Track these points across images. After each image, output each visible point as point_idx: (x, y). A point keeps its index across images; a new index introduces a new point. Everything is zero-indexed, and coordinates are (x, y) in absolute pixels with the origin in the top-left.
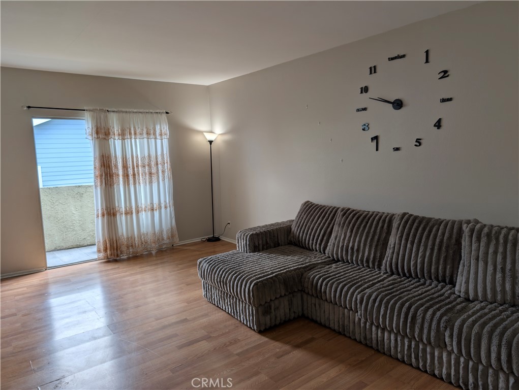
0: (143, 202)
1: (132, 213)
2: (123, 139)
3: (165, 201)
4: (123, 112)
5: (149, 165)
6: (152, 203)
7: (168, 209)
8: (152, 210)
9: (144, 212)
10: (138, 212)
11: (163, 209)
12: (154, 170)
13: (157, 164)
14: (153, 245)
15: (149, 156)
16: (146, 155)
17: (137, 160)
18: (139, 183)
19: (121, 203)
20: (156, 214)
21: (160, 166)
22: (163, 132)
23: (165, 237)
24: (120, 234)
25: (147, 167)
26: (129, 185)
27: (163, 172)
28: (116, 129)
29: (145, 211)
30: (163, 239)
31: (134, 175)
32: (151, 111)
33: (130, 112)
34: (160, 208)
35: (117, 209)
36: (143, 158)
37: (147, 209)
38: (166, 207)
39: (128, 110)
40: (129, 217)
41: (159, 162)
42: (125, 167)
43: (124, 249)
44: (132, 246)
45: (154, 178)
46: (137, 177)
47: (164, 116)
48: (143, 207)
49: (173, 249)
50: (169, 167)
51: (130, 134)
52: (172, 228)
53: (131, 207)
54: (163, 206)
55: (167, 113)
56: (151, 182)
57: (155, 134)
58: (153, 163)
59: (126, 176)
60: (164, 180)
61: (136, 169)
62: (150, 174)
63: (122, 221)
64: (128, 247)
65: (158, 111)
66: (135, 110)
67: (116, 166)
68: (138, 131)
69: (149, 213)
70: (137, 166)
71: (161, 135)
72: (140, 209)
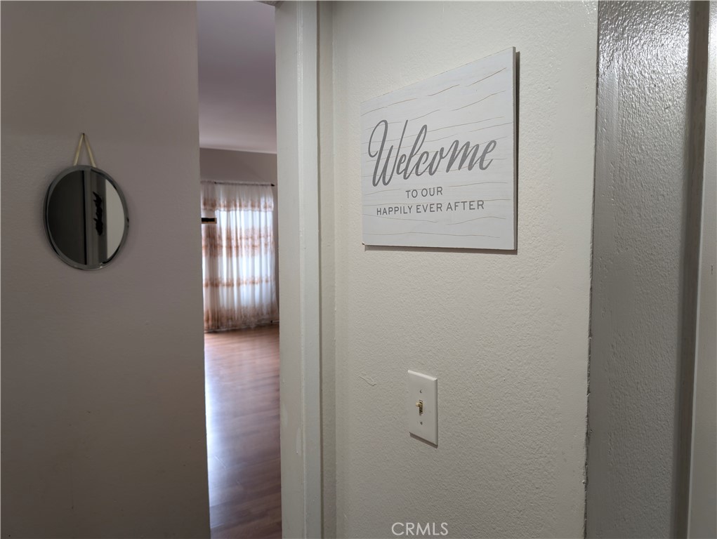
0: (245, 275)
1: (233, 285)
2: (228, 211)
3: (267, 275)
4: (229, 184)
5: (253, 238)
6: (253, 277)
7: (269, 283)
8: (253, 283)
9: (244, 285)
10: (239, 284)
11: (264, 283)
12: (257, 243)
13: (260, 237)
14: (252, 319)
15: (253, 229)
16: (250, 227)
17: (241, 233)
18: (242, 255)
19: (224, 275)
20: (257, 287)
21: (263, 239)
22: (268, 204)
23: (265, 311)
24: (221, 305)
25: (250, 240)
26: (231, 256)
27: (266, 245)
28: (222, 201)
29: (246, 283)
30: (262, 314)
31: (237, 247)
32: (257, 183)
33: (236, 184)
34: (261, 281)
35: (220, 280)
36: (247, 230)
37: (248, 282)
38: (267, 281)
39: (234, 182)
40: (230, 289)
41: (262, 235)
42: (229, 239)
43: (224, 321)
44: (232, 319)
45: (257, 251)
46: (240, 249)
47: (270, 188)
48: (244, 280)
49: (272, 325)
50: (272, 240)
51: (236, 206)
52: (272, 303)
53: (232, 280)
54: (264, 279)
55: (272, 185)
56: (253, 255)
57: (259, 206)
58: (256, 236)
59: (229, 247)
60: (266, 253)
61: (239, 241)
62: (253, 246)
63: (223, 292)
64: (228, 320)
65: (264, 183)
66: (241, 182)
67: (220, 237)
68: (243, 203)
69: (250, 287)
70: (241, 238)
71: (265, 207)
72: (241, 282)
